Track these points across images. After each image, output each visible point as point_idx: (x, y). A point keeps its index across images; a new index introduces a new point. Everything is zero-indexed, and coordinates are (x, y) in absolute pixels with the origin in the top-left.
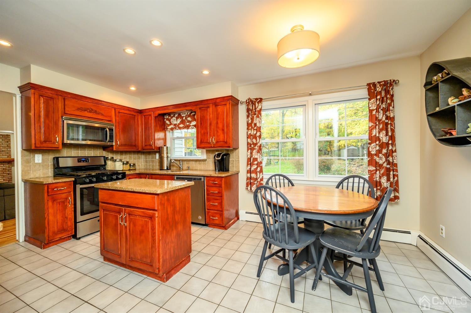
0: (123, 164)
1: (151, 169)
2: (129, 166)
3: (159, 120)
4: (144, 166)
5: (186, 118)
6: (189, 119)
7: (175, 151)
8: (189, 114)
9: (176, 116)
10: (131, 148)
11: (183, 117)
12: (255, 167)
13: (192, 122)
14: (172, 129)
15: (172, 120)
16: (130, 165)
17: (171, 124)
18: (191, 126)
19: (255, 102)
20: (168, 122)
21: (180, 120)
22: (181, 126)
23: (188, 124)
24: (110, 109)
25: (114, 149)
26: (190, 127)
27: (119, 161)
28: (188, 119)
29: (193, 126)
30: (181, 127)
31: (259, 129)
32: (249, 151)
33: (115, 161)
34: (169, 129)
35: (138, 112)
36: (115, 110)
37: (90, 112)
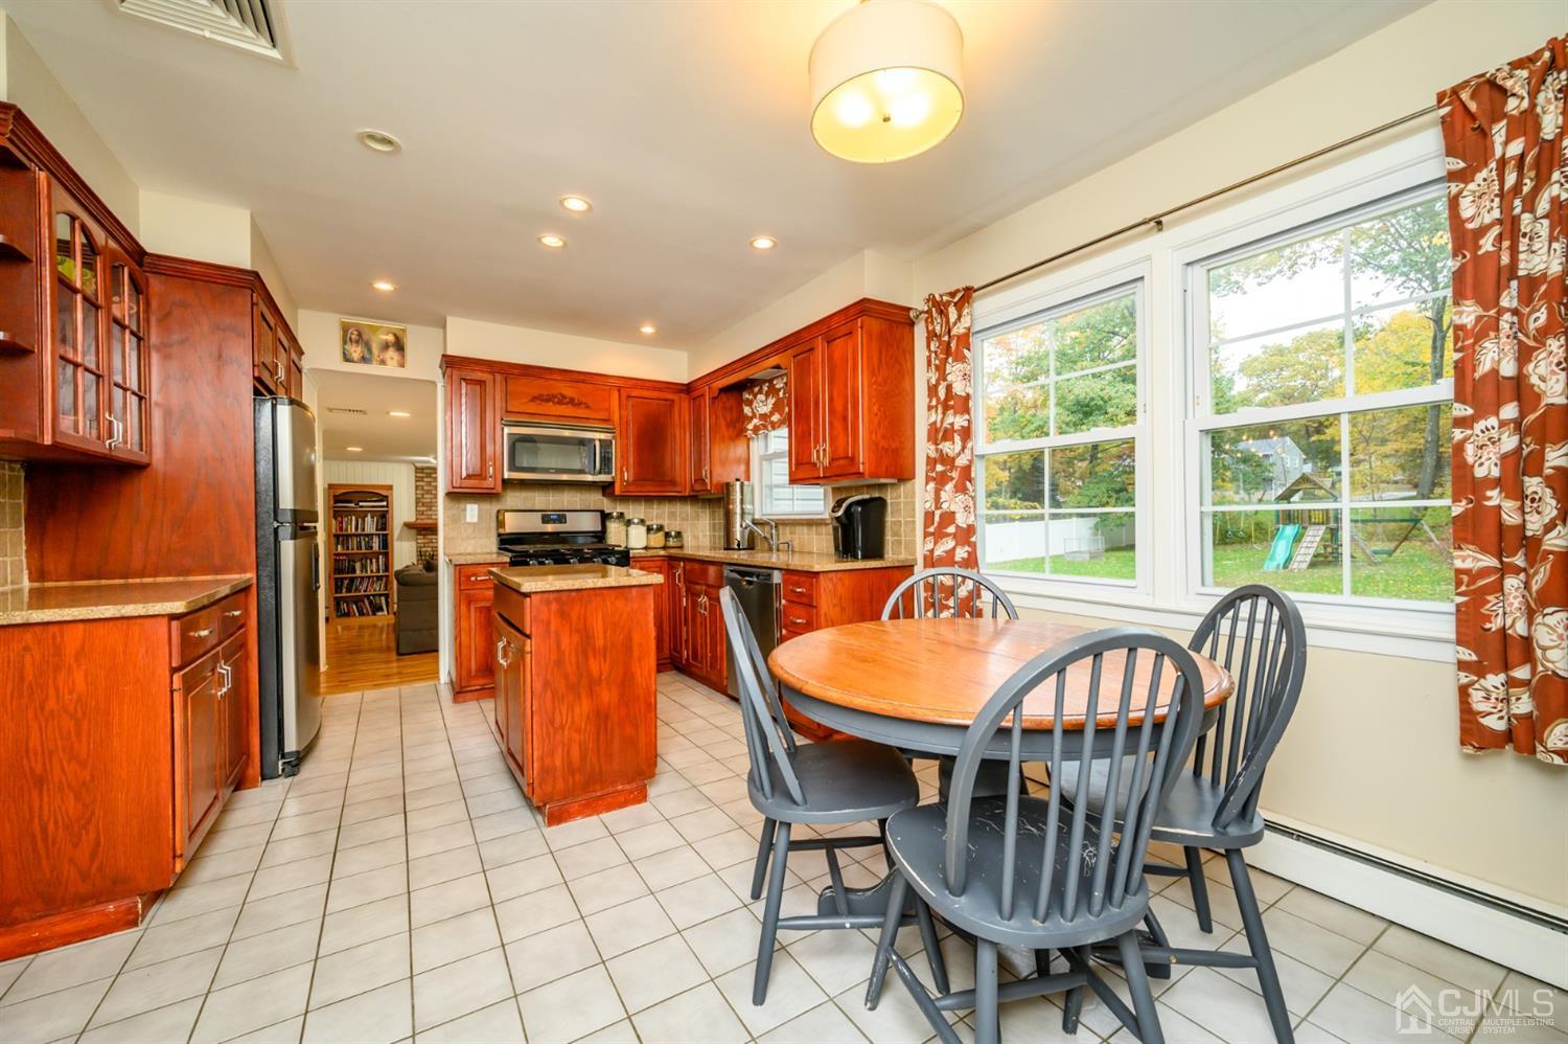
0: (649, 529)
2: (663, 538)
3: (725, 408)
7: (775, 496)
9: (765, 388)
10: (658, 489)
11: (780, 390)
12: (949, 544)
14: (756, 429)
15: (755, 402)
16: (667, 535)
17: (754, 415)
19: (946, 307)
20: (747, 410)
21: (773, 401)
22: (776, 418)
24: (605, 390)
25: (617, 491)
27: (638, 524)
30: (774, 421)
31: (964, 405)
32: (932, 485)
33: (629, 523)
34: (750, 432)
35: (681, 391)
36: (619, 391)
37: (560, 403)
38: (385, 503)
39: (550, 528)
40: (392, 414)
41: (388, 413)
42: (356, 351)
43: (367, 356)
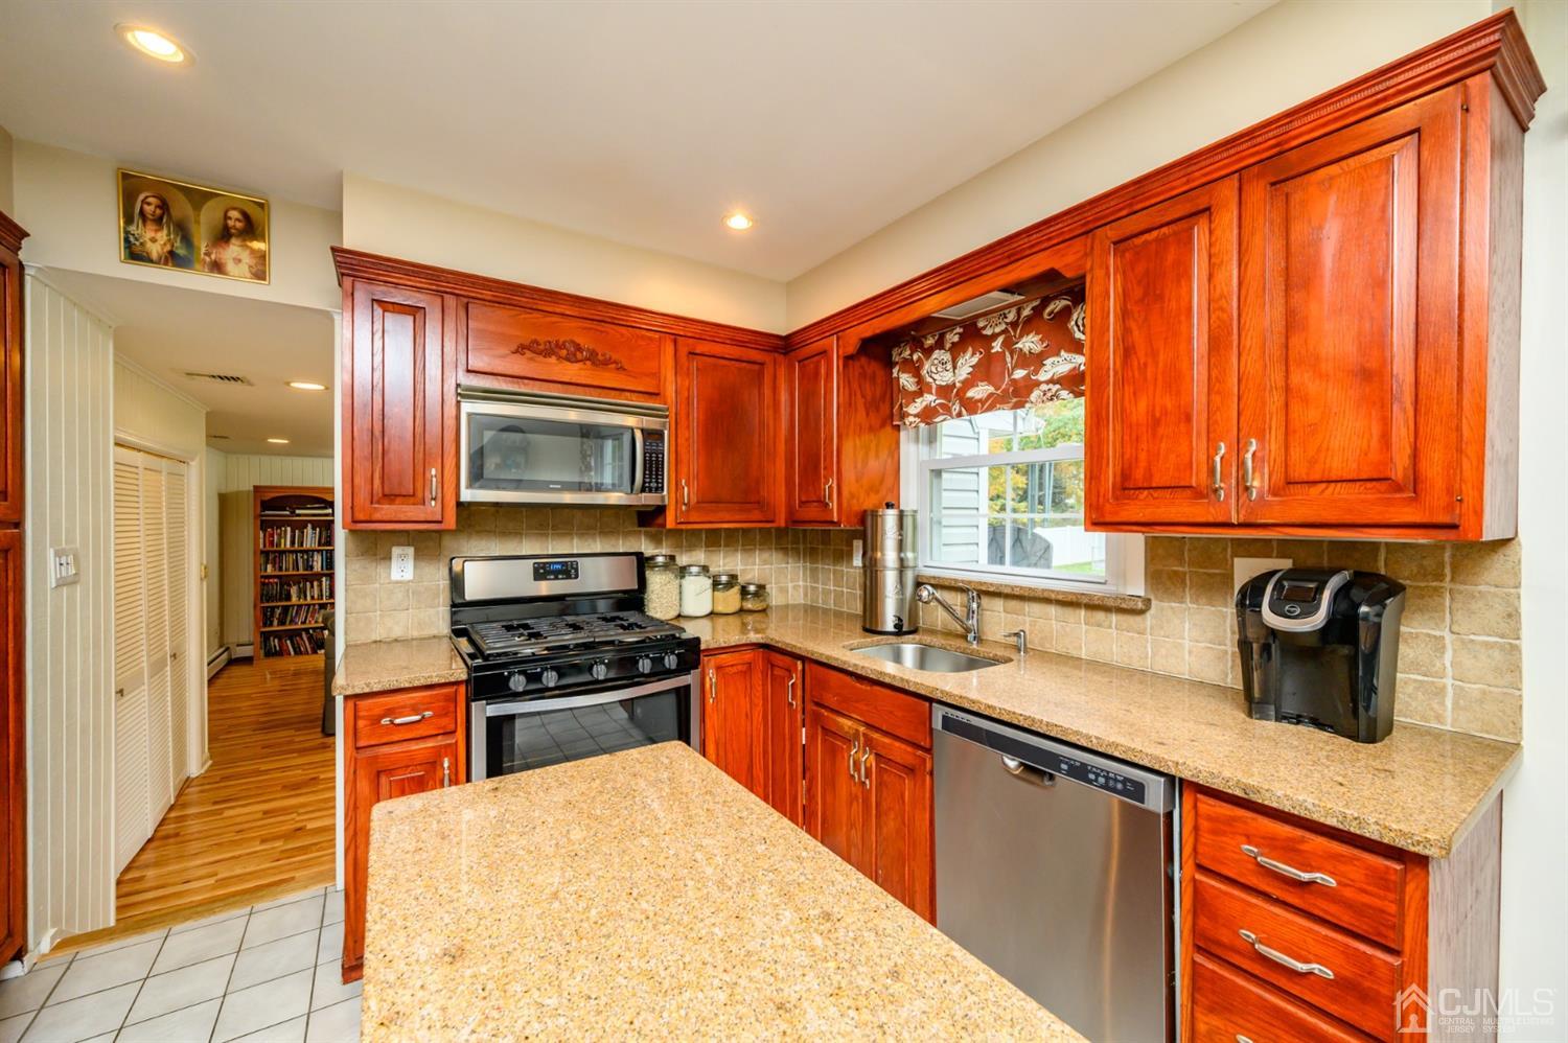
0: (716, 584)
1: (830, 609)
2: (738, 597)
3: (863, 375)
4: (806, 595)
5: (1008, 344)
6: (1030, 343)
8: (1027, 312)
9: (953, 337)
10: (738, 517)
11: (994, 337)
13: (1048, 362)
14: (928, 415)
15: (927, 366)
16: (744, 591)
17: (922, 388)
18: (1044, 387)
20: (907, 381)
21: (975, 360)
22: (980, 391)
23: (1019, 374)
24: (650, 339)
25: (670, 523)
26: (1035, 395)
27: (698, 575)
28: (1019, 345)
29: (1052, 381)
30: (978, 397)
33: (683, 572)
34: (911, 419)
35: (775, 349)
36: (675, 342)
37: (571, 359)
38: (330, 511)
39: (545, 588)
40: (295, 385)
41: (288, 384)
42: (157, 241)
43: (181, 252)
